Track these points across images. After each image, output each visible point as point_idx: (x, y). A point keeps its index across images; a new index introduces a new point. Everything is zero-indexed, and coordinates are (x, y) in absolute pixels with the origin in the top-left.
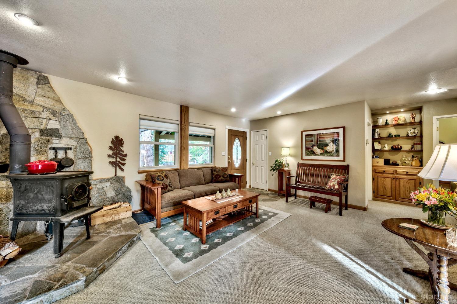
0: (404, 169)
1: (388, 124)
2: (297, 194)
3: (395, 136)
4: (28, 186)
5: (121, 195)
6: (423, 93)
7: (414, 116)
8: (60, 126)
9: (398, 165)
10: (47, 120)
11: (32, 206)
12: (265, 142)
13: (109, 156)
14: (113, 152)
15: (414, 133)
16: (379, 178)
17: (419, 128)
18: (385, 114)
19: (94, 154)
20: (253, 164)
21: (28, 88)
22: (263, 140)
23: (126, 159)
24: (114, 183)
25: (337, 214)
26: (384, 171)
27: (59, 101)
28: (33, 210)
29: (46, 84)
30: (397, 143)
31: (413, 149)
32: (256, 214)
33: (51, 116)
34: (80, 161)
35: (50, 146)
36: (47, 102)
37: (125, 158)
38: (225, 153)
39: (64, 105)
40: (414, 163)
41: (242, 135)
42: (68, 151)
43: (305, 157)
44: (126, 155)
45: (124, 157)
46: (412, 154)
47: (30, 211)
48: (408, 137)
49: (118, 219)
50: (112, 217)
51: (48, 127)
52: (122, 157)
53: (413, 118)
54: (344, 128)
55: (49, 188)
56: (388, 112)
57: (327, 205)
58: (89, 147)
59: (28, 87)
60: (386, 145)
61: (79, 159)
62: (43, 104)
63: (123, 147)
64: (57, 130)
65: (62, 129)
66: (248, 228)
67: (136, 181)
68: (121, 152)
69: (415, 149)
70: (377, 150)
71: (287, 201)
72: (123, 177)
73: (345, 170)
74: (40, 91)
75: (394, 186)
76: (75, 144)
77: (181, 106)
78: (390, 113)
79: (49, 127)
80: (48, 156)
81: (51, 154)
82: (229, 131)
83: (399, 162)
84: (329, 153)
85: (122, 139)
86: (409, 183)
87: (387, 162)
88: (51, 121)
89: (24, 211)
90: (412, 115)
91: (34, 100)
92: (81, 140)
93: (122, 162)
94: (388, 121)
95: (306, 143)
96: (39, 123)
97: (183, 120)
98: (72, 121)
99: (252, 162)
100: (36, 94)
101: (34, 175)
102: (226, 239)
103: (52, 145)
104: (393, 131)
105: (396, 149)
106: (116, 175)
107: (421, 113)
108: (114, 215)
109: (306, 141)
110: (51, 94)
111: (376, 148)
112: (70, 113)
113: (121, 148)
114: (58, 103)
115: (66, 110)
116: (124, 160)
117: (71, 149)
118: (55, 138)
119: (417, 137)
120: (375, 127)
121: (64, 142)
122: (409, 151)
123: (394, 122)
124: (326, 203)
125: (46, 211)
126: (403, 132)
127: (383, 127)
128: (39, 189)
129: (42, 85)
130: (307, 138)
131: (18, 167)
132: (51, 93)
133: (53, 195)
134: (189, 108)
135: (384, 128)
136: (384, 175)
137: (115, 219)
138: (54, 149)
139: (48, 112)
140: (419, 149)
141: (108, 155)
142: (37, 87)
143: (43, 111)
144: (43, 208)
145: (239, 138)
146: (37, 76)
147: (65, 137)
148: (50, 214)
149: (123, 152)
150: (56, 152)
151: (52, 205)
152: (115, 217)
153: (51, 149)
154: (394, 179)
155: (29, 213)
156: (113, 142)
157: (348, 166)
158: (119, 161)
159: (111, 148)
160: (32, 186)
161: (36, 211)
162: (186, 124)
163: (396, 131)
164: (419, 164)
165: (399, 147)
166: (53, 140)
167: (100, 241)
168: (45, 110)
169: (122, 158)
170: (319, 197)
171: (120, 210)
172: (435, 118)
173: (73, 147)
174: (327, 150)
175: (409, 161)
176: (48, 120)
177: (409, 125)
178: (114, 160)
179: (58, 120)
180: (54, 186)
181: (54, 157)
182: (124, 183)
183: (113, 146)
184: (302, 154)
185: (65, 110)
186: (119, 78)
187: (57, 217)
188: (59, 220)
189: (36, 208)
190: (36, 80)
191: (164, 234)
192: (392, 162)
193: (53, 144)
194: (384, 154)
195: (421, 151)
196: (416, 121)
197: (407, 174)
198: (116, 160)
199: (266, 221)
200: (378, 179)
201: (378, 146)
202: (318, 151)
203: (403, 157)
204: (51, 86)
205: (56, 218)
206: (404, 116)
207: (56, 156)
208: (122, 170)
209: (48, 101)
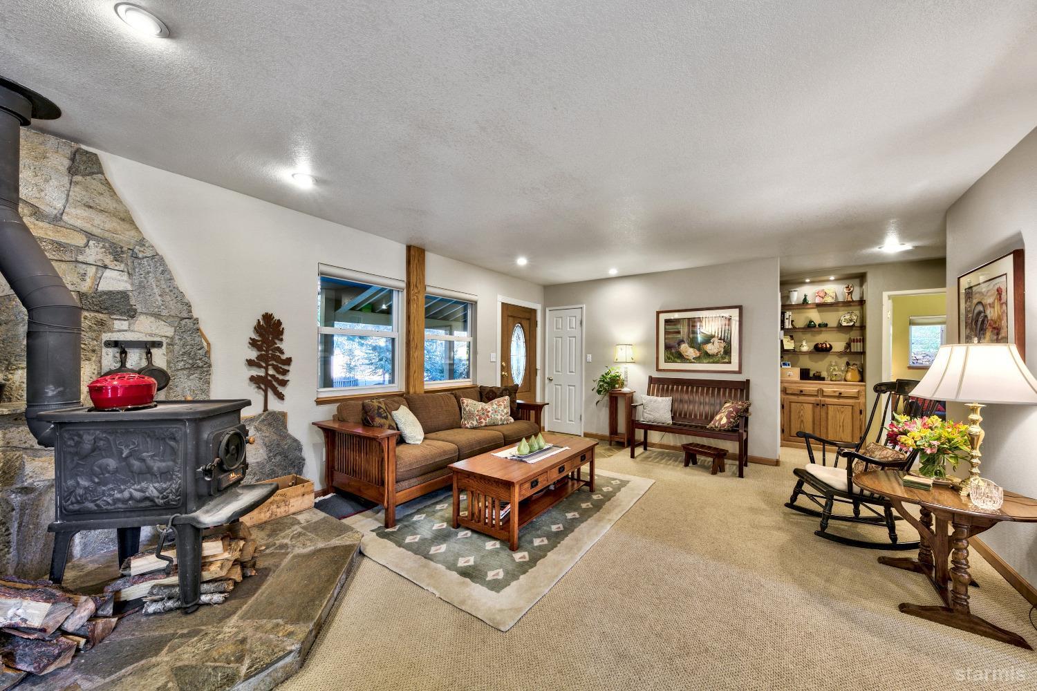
0: (835, 386)
1: (807, 303)
2: (649, 440)
3: (820, 325)
4: (101, 439)
5: (278, 458)
6: (876, 250)
7: (852, 289)
8: (132, 284)
9: (823, 379)
10: (97, 269)
11: (113, 490)
12: (577, 332)
13: (250, 363)
14: (259, 353)
15: (851, 320)
16: (793, 405)
17: (857, 313)
18: (803, 283)
19: (216, 357)
20: (550, 380)
21: (47, 181)
22: (573, 328)
23: (288, 371)
24: (264, 428)
25: (733, 475)
26: (801, 391)
27: (128, 220)
28: (116, 501)
29: (93, 173)
30: (822, 338)
31: (849, 350)
32: (590, 483)
33: (108, 260)
34: (182, 375)
35: (106, 337)
36: (96, 222)
37: (286, 367)
38: (496, 356)
39: (140, 232)
40: (849, 376)
41: (527, 315)
42: (154, 351)
43: (663, 365)
44: (288, 361)
45: (284, 365)
46: (845, 359)
47: (108, 503)
48: (840, 328)
49: (284, 514)
50: (270, 512)
51: (100, 289)
52: (280, 365)
53: (849, 293)
54: (740, 308)
55: (161, 442)
56: (808, 280)
57: (716, 460)
58: (203, 340)
59: (46, 179)
60: (804, 343)
61: (178, 370)
62: (88, 227)
63: (282, 340)
64: (124, 295)
65: (136, 293)
66: (585, 515)
67: (313, 424)
68: (278, 354)
69: (852, 351)
70: (788, 351)
71: (633, 456)
72: (284, 415)
73: (742, 391)
74: (77, 192)
75: (817, 418)
76: (170, 332)
77: (409, 248)
78: (812, 283)
79: (104, 286)
80: (100, 362)
81: (109, 359)
82: (505, 306)
83: (824, 374)
84: (713, 356)
85: (279, 321)
86: (842, 412)
87: (805, 374)
88: (108, 273)
89: (91, 506)
90: (848, 287)
91: (62, 214)
92: (183, 322)
93: (281, 377)
94: (807, 298)
95: (666, 336)
96: (76, 276)
97: (413, 280)
98: (163, 272)
99: (547, 376)
100: (67, 200)
101: (108, 411)
102: (556, 538)
103: (110, 334)
104: (815, 316)
105: (821, 350)
106: (266, 409)
107: (861, 285)
108: (275, 506)
109: (666, 333)
110: (106, 202)
111: (786, 347)
112: (157, 254)
113: (279, 344)
114: (127, 226)
115: (147, 245)
116: (285, 372)
117: (158, 345)
118: (120, 317)
119: (854, 328)
120: (786, 307)
121: (143, 328)
122: (841, 354)
123: (818, 300)
124: (714, 454)
125: (156, 500)
126: (832, 318)
127: (799, 307)
128: (133, 447)
129: (83, 176)
130: (667, 327)
131: (55, 393)
132: (108, 200)
133: (174, 461)
134: (426, 252)
135: (801, 310)
136: (802, 398)
137: (279, 515)
138: (116, 344)
139: (102, 248)
140: (859, 351)
141: (247, 360)
142: (71, 180)
143: (87, 245)
144: (147, 494)
145: (523, 323)
146: (68, 152)
147: (145, 314)
148: (168, 507)
149: (282, 353)
150: (123, 352)
151: (174, 486)
152: (278, 510)
153: (109, 344)
154: (818, 405)
155: (106, 509)
156: (258, 329)
157: (748, 381)
158: (273, 376)
159: (253, 343)
160: (111, 438)
161: (125, 501)
162: (419, 288)
163: (820, 316)
164: (858, 377)
165: (828, 346)
166: (115, 322)
167: (277, 566)
168: (91, 243)
169: (281, 368)
170: (698, 445)
171: (289, 494)
172: (885, 294)
173: (164, 341)
174: (708, 351)
175: (842, 371)
176: (101, 268)
177: (842, 306)
178: (261, 373)
179: (126, 270)
180: (178, 438)
181: (118, 365)
182: (285, 427)
183: (258, 338)
184: (657, 358)
185: (144, 245)
186: (295, 176)
187: (186, 513)
188: (194, 519)
189: (126, 494)
190: (67, 163)
191: (414, 539)
192: (814, 374)
193: (112, 332)
194: (798, 358)
195: (863, 353)
196: (854, 300)
197: (840, 396)
198: (267, 374)
199: (613, 496)
200: (790, 405)
201: (789, 343)
202: (690, 352)
203: (831, 365)
204: (106, 179)
205: (184, 516)
206: (834, 290)
207: (123, 362)
208: (281, 397)
209: (99, 219)
